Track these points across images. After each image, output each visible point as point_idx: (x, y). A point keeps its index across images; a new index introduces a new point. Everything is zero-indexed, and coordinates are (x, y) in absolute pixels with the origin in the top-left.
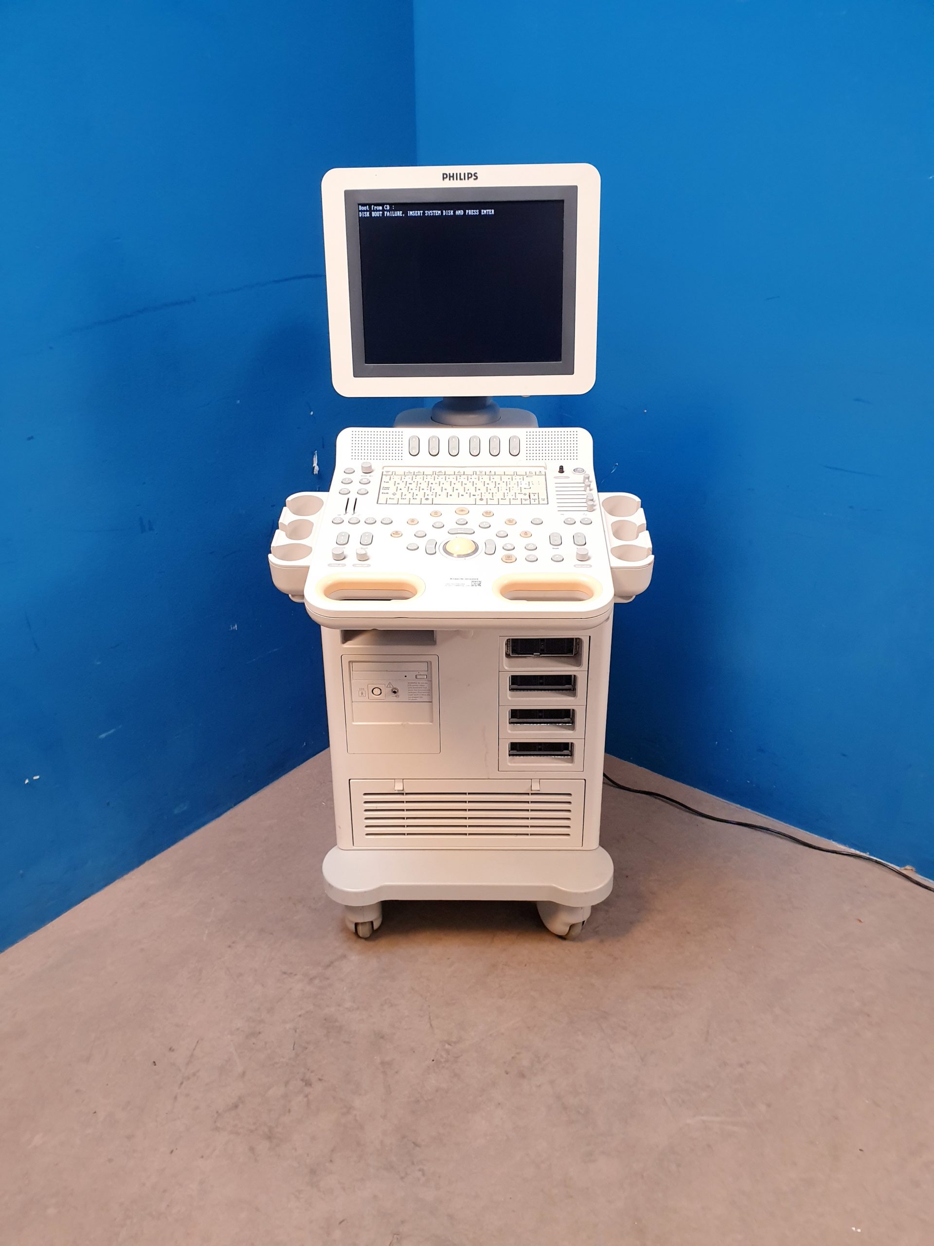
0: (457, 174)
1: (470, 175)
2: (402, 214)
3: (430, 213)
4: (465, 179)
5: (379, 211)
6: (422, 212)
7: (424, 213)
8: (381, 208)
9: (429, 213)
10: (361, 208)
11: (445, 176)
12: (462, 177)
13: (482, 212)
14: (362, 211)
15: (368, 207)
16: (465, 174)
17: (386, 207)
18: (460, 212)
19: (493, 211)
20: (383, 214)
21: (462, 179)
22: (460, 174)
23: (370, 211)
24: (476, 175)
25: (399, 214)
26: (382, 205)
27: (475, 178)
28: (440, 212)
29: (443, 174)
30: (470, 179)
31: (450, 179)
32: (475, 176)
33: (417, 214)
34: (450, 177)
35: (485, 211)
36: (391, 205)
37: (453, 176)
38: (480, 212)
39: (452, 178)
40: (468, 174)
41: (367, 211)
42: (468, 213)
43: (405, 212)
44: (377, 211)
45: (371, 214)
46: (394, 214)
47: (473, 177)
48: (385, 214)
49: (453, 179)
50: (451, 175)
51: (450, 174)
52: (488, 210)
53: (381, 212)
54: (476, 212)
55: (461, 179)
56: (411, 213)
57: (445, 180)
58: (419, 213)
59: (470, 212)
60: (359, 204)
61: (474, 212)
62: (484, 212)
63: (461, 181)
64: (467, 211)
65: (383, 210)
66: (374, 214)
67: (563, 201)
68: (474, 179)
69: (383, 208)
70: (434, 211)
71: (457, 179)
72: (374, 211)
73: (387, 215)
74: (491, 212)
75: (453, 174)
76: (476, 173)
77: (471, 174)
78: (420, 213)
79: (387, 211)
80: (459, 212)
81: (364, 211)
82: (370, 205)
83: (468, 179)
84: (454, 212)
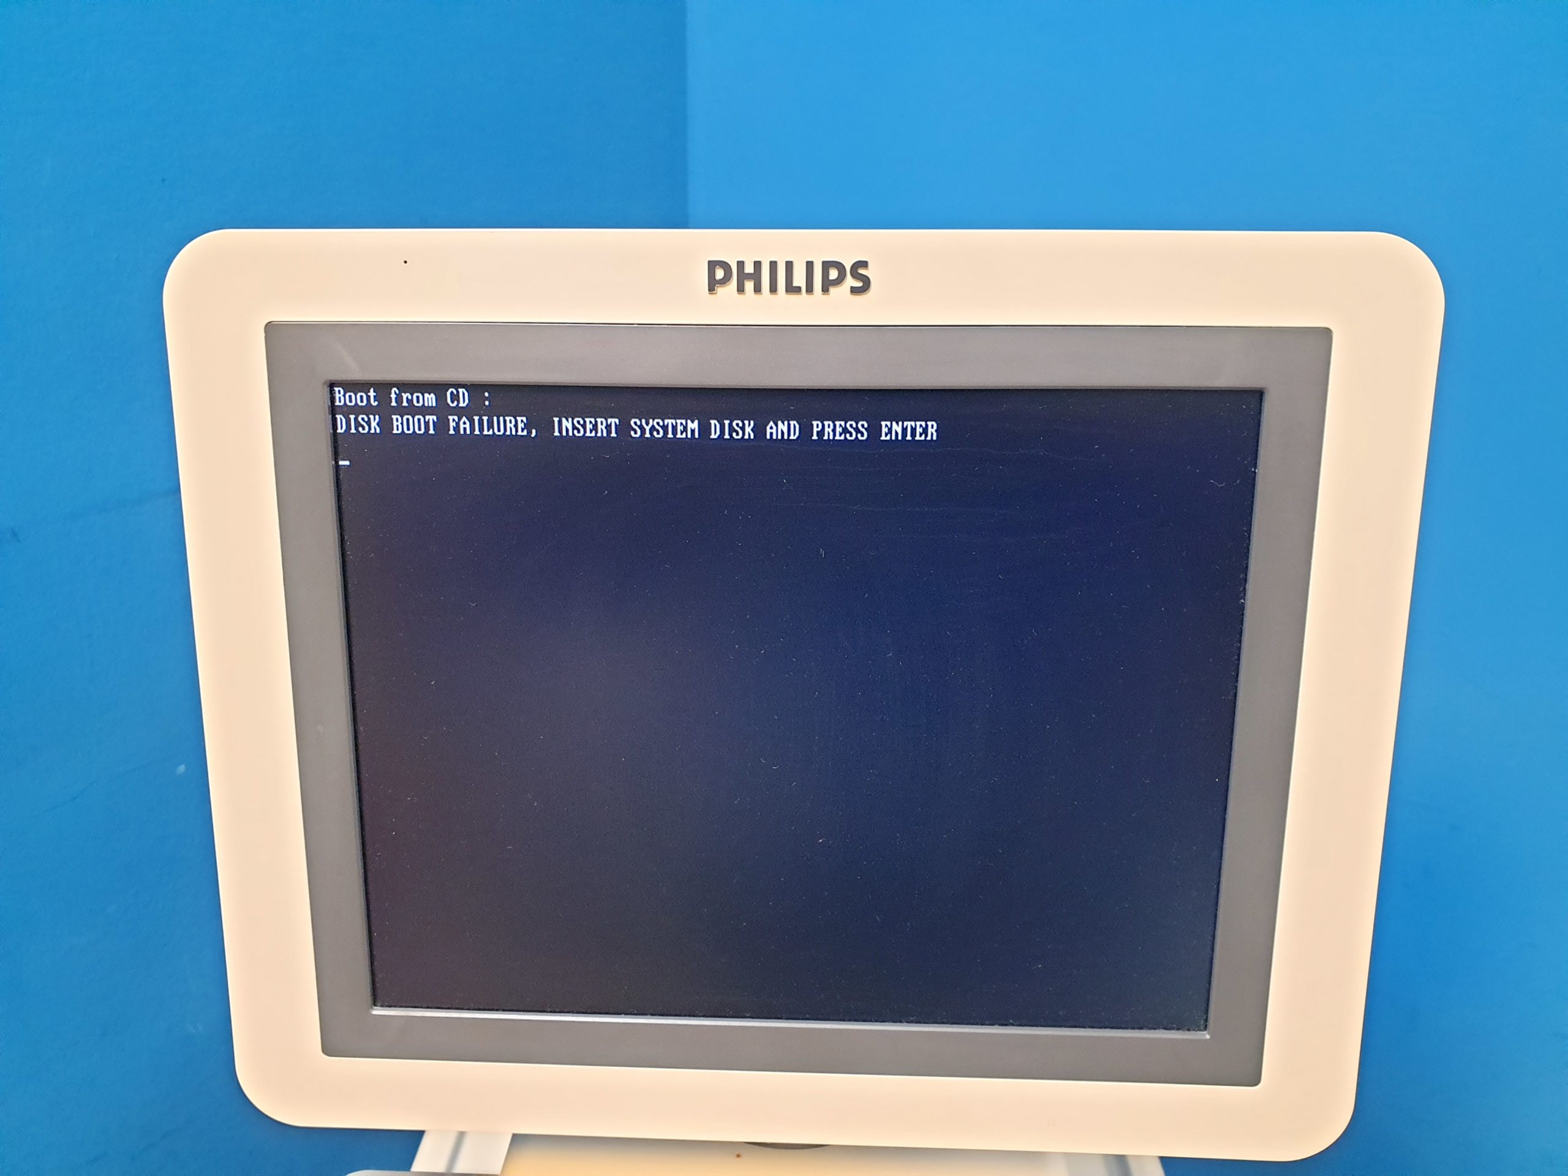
0: (773, 265)
1: (834, 274)
2: (527, 426)
3: (653, 428)
4: (810, 289)
5: (425, 411)
6: (613, 421)
7: (624, 428)
8: (430, 399)
9: (645, 427)
10: (341, 397)
11: (720, 274)
12: (799, 280)
13: (884, 430)
14: (347, 411)
15: (372, 394)
16: (810, 265)
17: (455, 397)
18: (780, 429)
19: (932, 427)
20: (442, 425)
21: (798, 290)
22: (789, 265)
23: (385, 412)
24: (862, 271)
25: (514, 425)
26: (438, 388)
27: (859, 284)
28: (694, 425)
29: (712, 265)
30: (832, 290)
31: (741, 289)
32: (855, 275)
33: (595, 427)
34: (742, 277)
35: (897, 428)
36: (475, 388)
37: (756, 276)
38: (873, 430)
39: (749, 285)
40: (827, 266)
41: (368, 410)
42: (821, 433)
43: (540, 422)
44: (412, 410)
45: (386, 424)
46: (490, 426)
47: (850, 282)
48: (452, 424)
49: (758, 289)
50: (749, 269)
51: (741, 264)
52: (909, 424)
53: (432, 418)
54: (857, 430)
55: (791, 289)
56: (567, 424)
57: (720, 290)
58: (603, 426)
59: (830, 430)
60: (332, 385)
61: (845, 430)
62: (892, 429)
63: (793, 297)
64: (816, 425)
65: (442, 411)
66: (398, 424)
67: (1259, 395)
68: (854, 291)
69: (441, 398)
70: (669, 422)
71: (773, 289)
72: (401, 411)
73: (457, 428)
74: (925, 431)
75: (758, 265)
76: (864, 264)
77: (839, 266)
78: (608, 427)
79: (460, 412)
80: (783, 427)
81: (357, 410)
82: (383, 388)
83: (825, 290)
84: (760, 430)
